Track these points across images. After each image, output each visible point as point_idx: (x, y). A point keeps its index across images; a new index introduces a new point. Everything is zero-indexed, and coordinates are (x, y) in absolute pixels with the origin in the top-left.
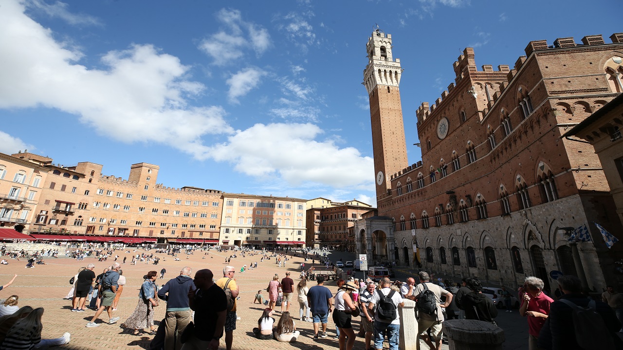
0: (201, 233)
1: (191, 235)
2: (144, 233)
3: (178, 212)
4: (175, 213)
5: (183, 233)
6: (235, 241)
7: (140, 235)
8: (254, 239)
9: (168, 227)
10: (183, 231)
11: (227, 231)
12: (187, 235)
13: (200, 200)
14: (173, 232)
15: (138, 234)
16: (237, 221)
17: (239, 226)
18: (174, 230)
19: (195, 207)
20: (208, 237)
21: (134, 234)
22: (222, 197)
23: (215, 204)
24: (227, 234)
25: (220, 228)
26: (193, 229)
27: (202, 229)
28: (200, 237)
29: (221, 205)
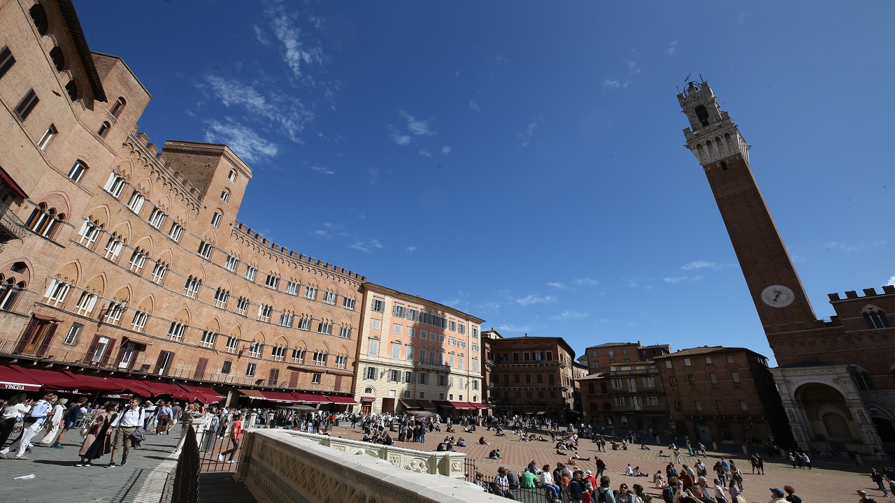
0: (317, 375)
1: (294, 380)
2: (182, 369)
3: (268, 311)
4: (260, 311)
5: (274, 373)
6: (384, 399)
7: (171, 374)
8: (418, 397)
9: (241, 352)
10: (275, 366)
11: (371, 374)
12: (284, 380)
13: (321, 286)
14: (251, 370)
15: (166, 371)
16: (389, 351)
17: (393, 362)
18: (254, 361)
19: (307, 303)
20: (330, 389)
21: (157, 370)
22: (363, 290)
23: (348, 302)
24: (370, 383)
25: (355, 364)
26: (297, 362)
27: (319, 365)
28: (315, 388)
29: (358, 305)
